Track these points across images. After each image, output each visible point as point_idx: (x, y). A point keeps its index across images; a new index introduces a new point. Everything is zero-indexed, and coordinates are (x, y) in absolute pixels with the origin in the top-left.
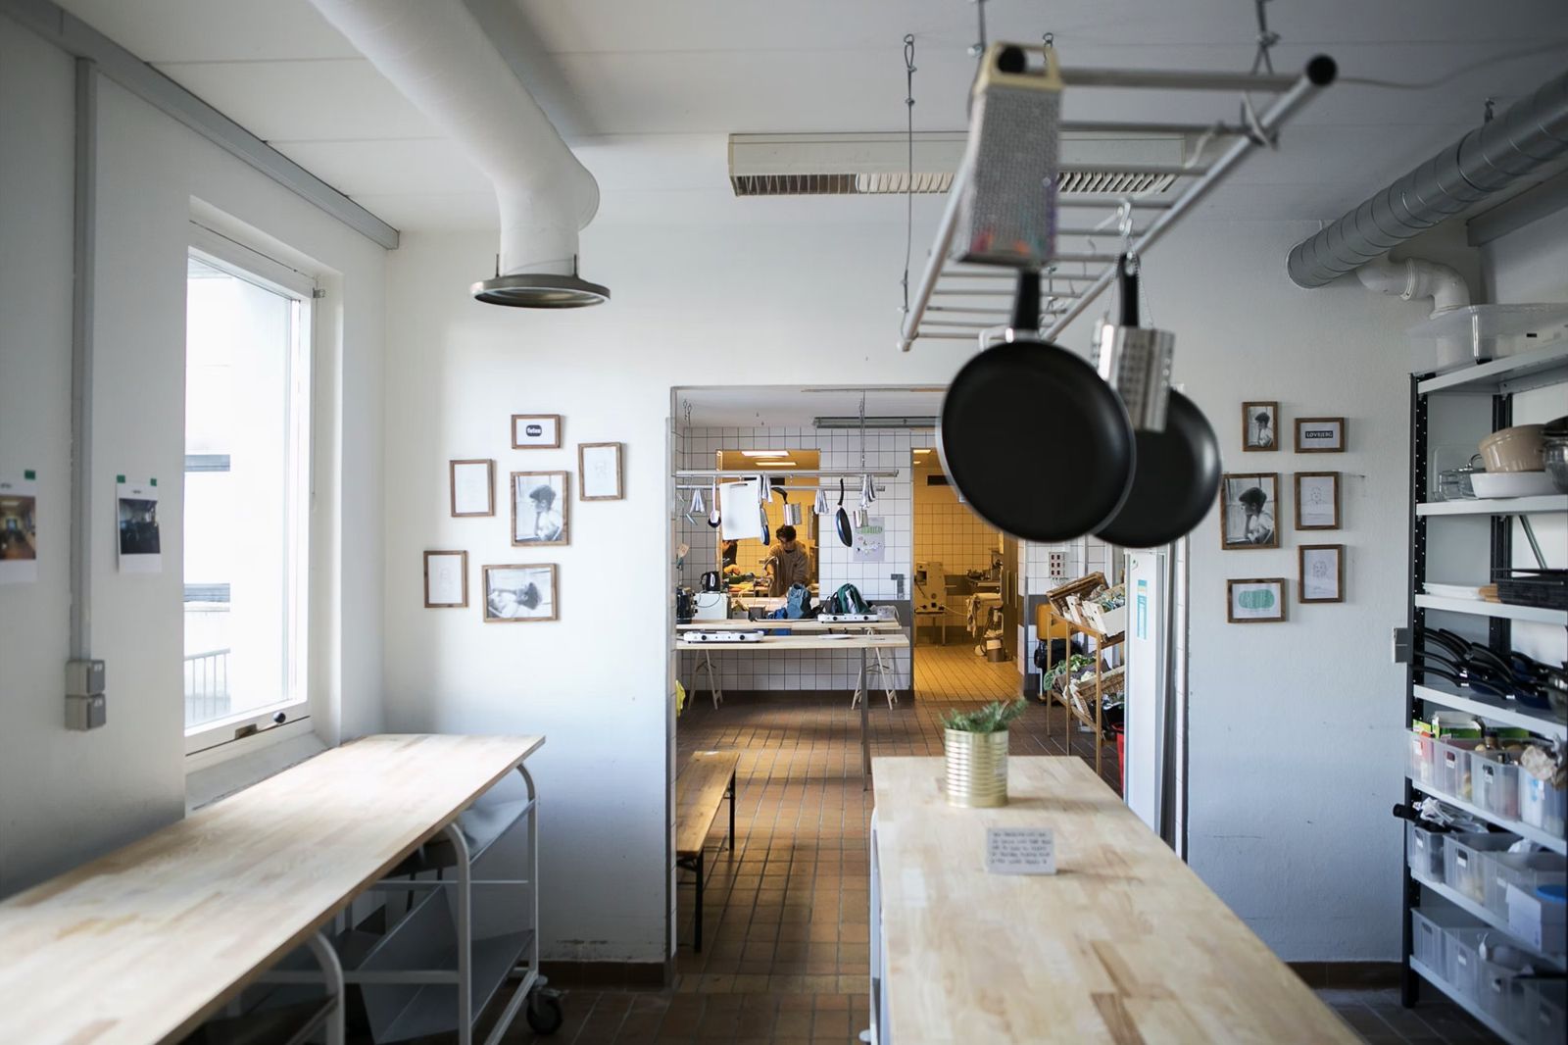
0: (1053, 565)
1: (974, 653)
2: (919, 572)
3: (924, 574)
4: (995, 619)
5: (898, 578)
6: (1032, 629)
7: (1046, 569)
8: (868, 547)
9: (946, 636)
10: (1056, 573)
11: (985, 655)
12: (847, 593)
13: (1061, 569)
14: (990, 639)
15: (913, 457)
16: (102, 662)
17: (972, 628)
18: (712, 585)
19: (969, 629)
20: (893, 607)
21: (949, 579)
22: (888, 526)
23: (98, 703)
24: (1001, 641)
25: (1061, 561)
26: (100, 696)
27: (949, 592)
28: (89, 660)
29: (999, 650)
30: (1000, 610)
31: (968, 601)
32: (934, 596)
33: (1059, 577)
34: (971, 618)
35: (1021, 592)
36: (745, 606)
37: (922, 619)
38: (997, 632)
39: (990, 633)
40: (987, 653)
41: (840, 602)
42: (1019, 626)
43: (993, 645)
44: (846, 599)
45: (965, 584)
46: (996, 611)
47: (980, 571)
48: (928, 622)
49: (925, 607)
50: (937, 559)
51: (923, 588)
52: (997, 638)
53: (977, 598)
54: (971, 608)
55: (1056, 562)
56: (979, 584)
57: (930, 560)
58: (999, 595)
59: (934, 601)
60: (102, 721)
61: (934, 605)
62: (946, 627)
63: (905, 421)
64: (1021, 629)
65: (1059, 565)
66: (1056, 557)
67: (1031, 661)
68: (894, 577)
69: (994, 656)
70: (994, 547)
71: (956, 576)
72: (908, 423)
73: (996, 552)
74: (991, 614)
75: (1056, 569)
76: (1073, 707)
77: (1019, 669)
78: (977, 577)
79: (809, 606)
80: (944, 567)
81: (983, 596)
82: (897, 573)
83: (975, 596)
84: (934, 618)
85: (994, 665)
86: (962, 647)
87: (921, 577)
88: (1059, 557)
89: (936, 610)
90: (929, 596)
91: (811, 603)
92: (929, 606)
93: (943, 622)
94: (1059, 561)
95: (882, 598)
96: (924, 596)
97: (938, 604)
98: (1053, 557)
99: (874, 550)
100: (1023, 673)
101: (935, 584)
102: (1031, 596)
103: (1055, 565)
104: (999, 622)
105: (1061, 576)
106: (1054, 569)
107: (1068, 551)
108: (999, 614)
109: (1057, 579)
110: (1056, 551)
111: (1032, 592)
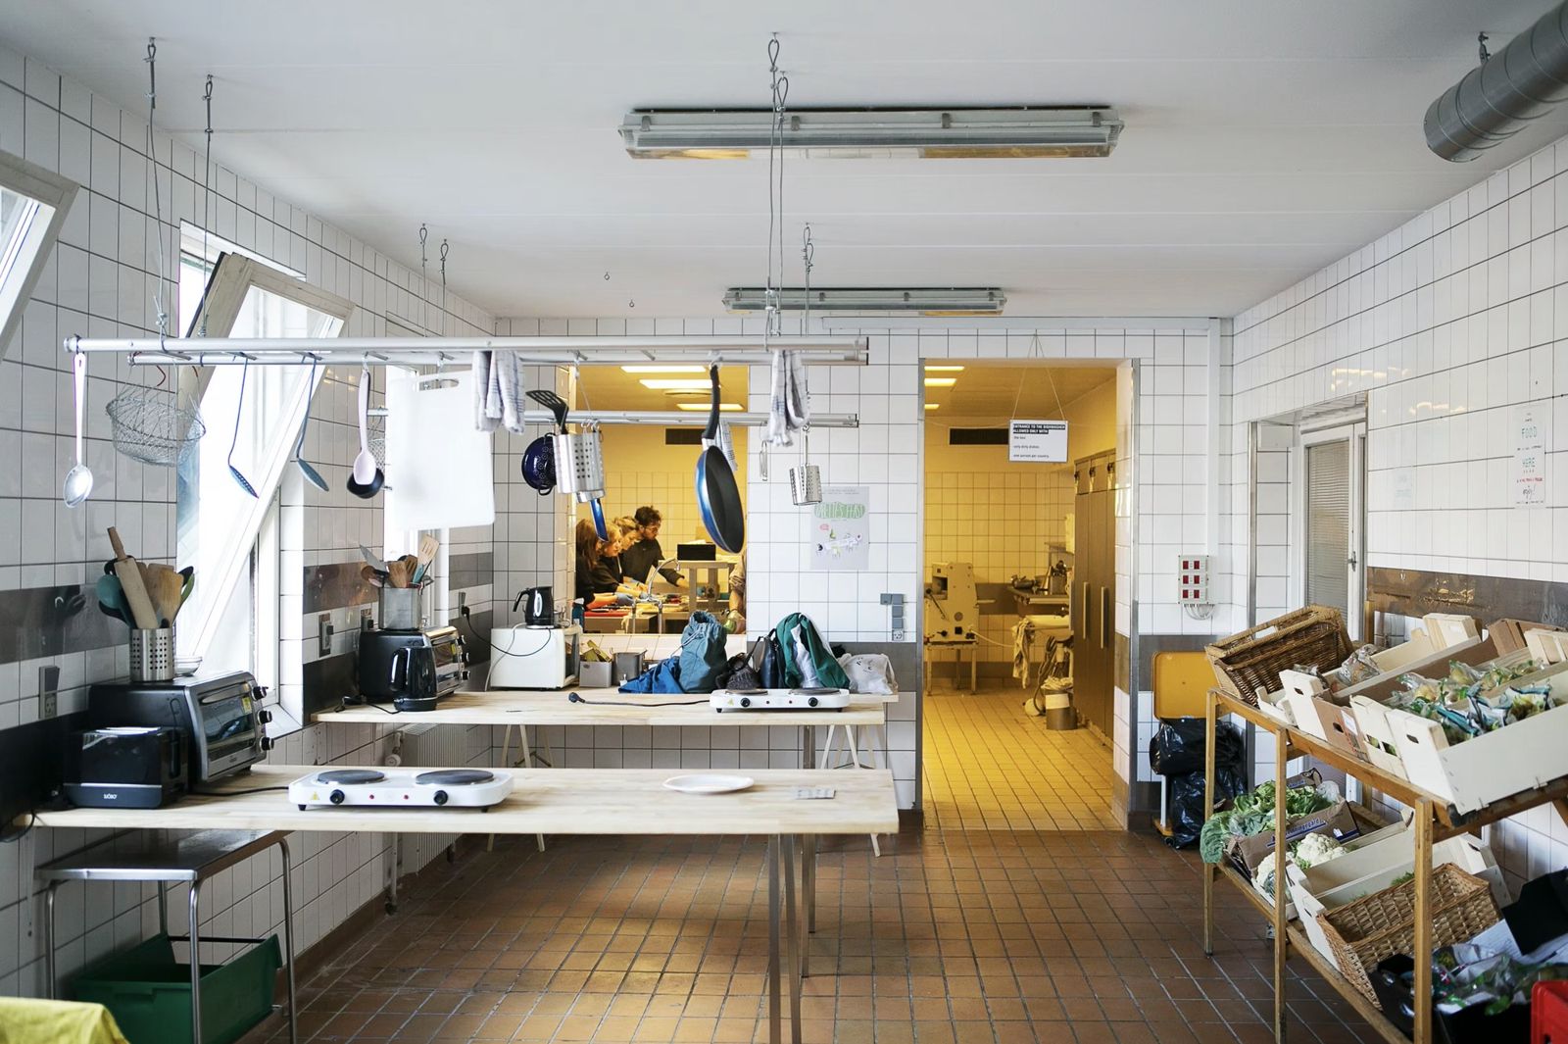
0: (1186, 580)
1: (1024, 710)
2: (935, 578)
3: (943, 583)
4: (1060, 658)
5: (894, 601)
6: (1145, 699)
7: (1174, 588)
8: (838, 543)
9: (977, 677)
10: (1191, 594)
11: (1040, 715)
12: (795, 633)
13: (1201, 587)
14: (1051, 692)
15: (924, 394)
17: (1021, 673)
18: (537, 612)
19: (1016, 674)
20: (883, 656)
21: (983, 589)
22: (875, 504)
24: (1070, 697)
25: (1201, 573)
27: (983, 610)
29: (1066, 710)
30: (1067, 643)
31: (1015, 628)
32: (959, 617)
33: (1196, 601)
34: (1020, 657)
35: (1122, 626)
36: (607, 653)
37: (941, 651)
38: (1064, 681)
39: (1052, 683)
40: (1043, 712)
41: (781, 648)
42: (1117, 690)
43: (1056, 702)
44: (791, 643)
45: (1009, 598)
46: (1060, 646)
47: (1031, 577)
48: (948, 655)
49: (944, 634)
50: (964, 559)
51: (943, 604)
52: (1064, 691)
53: (1030, 624)
54: (1020, 641)
55: (1191, 573)
56: (1033, 600)
57: (954, 560)
58: (1066, 620)
59: (958, 624)
61: (959, 631)
62: (978, 664)
63: (907, 296)
64: (1121, 699)
65: (1197, 580)
66: (1191, 565)
67: (1144, 759)
68: (886, 599)
69: (1058, 720)
70: (1054, 540)
71: (994, 585)
73: (1061, 549)
74: (1050, 649)
75: (1191, 587)
76: (1292, 932)
77: (1116, 768)
78: (1028, 587)
79: (724, 654)
80: (976, 571)
81: (1039, 620)
82: (890, 592)
83: (1025, 621)
84: (959, 651)
85: (1057, 737)
86: (1002, 696)
87: (937, 588)
88: (1197, 565)
89: (962, 638)
90: (952, 617)
91: (726, 647)
92: (951, 632)
93: (971, 655)
94: (1196, 573)
95: (863, 638)
96: (944, 617)
97: (966, 631)
98: (1186, 565)
99: (849, 549)
100: (1126, 776)
101: (962, 598)
102: (1145, 639)
103: (1191, 580)
104: (1066, 664)
105: (1201, 600)
106: (1186, 587)
107: (1214, 553)
108: (1066, 649)
109: (1192, 606)
110: (1192, 553)
111: (1143, 629)
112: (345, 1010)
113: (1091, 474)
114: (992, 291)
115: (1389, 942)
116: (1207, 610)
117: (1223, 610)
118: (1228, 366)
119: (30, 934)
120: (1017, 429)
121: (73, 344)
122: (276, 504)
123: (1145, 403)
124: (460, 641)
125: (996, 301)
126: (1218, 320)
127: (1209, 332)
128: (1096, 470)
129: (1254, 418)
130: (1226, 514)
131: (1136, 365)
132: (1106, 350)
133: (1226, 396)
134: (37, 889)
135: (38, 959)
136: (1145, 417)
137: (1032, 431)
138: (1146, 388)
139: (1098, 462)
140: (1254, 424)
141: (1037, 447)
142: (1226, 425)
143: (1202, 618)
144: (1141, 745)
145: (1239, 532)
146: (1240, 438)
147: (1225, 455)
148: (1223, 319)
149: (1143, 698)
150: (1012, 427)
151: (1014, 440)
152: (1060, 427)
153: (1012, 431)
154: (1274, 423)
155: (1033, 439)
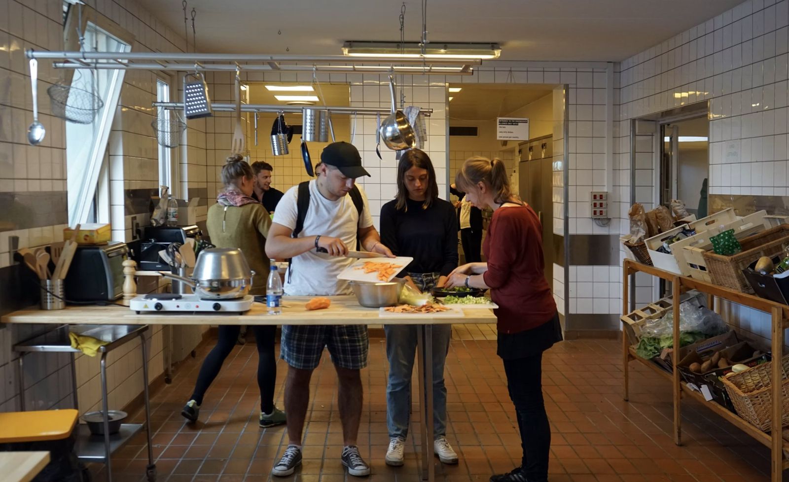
0: (595, 205)
7: (587, 210)
10: (598, 214)
13: (604, 209)
25: (603, 201)
33: (601, 217)
35: (558, 229)
42: (555, 265)
55: (598, 202)
64: (558, 270)
65: (601, 205)
66: (598, 198)
67: (573, 302)
75: (598, 210)
88: (601, 197)
94: (601, 201)
98: (595, 197)
100: (562, 311)
102: (573, 236)
103: (598, 206)
105: (604, 216)
106: (595, 210)
107: (610, 191)
109: (598, 219)
110: (597, 190)
111: (572, 231)
112: (159, 432)
113: (530, 150)
114: (493, 45)
115: (768, 394)
116: (606, 222)
117: (615, 222)
118: (617, 89)
119: (10, 383)
120: (501, 122)
121: (30, 54)
122: (107, 154)
123: (572, 109)
124: (200, 232)
126: (612, 64)
127: (607, 70)
128: (534, 148)
129: (635, 116)
130: (615, 170)
131: (566, 87)
132: (550, 79)
133: (617, 105)
134: (14, 358)
135: (16, 396)
136: (572, 117)
137: (509, 123)
138: (572, 101)
139: (534, 144)
140: (633, 121)
141: (512, 132)
142: (616, 122)
143: (604, 225)
144: (571, 294)
145: (625, 178)
146: (625, 128)
147: (616, 137)
148: (615, 63)
149: (572, 269)
150: (498, 121)
151: (499, 128)
152: (525, 122)
153: (498, 123)
154: (645, 120)
155: (509, 128)
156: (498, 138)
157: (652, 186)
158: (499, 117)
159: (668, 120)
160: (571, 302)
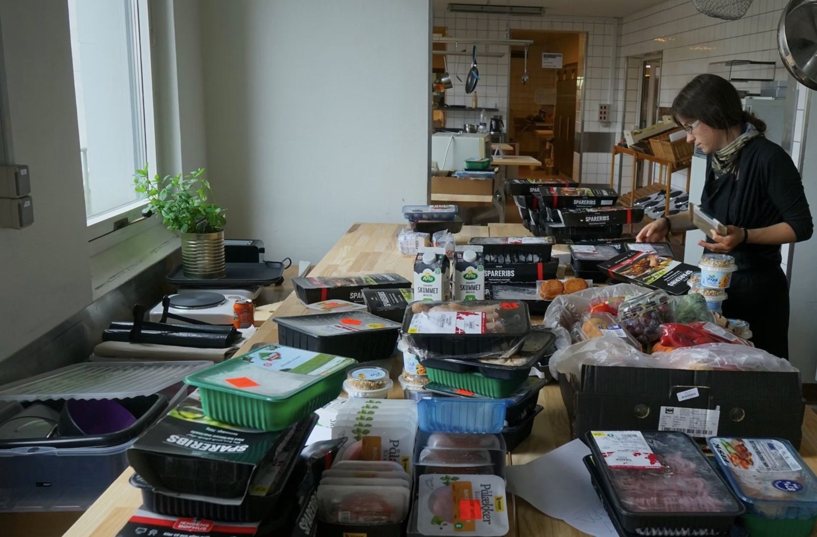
0: (601, 113)
4: (548, 147)
7: (596, 116)
10: (603, 118)
13: (606, 115)
16: (25, 167)
23: (27, 204)
25: (606, 110)
26: (26, 197)
28: (14, 166)
29: (554, 168)
33: (604, 121)
35: (578, 129)
42: (574, 153)
46: (548, 142)
53: (537, 133)
55: (603, 110)
58: (552, 132)
60: (31, 221)
64: (576, 155)
65: (605, 113)
66: (603, 108)
72: (484, 10)
75: (603, 115)
81: (540, 132)
88: (605, 108)
98: (601, 107)
102: (586, 133)
103: (603, 113)
104: (550, 150)
105: (606, 120)
106: (601, 116)
107: (611, 104)
108: (551, 144)
109: (603, 122)
110: (603, 103)
111: (586, 130)
113: (565, 73)
114: (541, 8)
116: (608, 124)
117: (613, 124)
118: (619, 36)
120: (545, 56)
123: (590, 48)
125: (542, 12)
126: (617, 19)
127: (614, 23)
128: (567, 72)
129: (629, 55)
130: (616, 90)
131: (587, 33)
132: (577, 28)
133: (618, 46)
136: (590, 54)
137: (550, 57)
138: (590, 43)
139: (568, 69)
140: (628, 57)
141: (552, 63)
142: (617, 58)
143: (606, 126)
144: (583, 171)
145: (621, 96)
146: (623, 62)
147: (617, 68)
148: (619, 18)
149: (585, 155)
150: (543, 55)
151: (544, 60)
152: (560, 56)
153: (543, 57)
154: (635, 57)
155: (550, 60)
156: (543, 67)
157: (636, 112)
158: (544, 52)
159: (647, 59)
160: (583, 176)
